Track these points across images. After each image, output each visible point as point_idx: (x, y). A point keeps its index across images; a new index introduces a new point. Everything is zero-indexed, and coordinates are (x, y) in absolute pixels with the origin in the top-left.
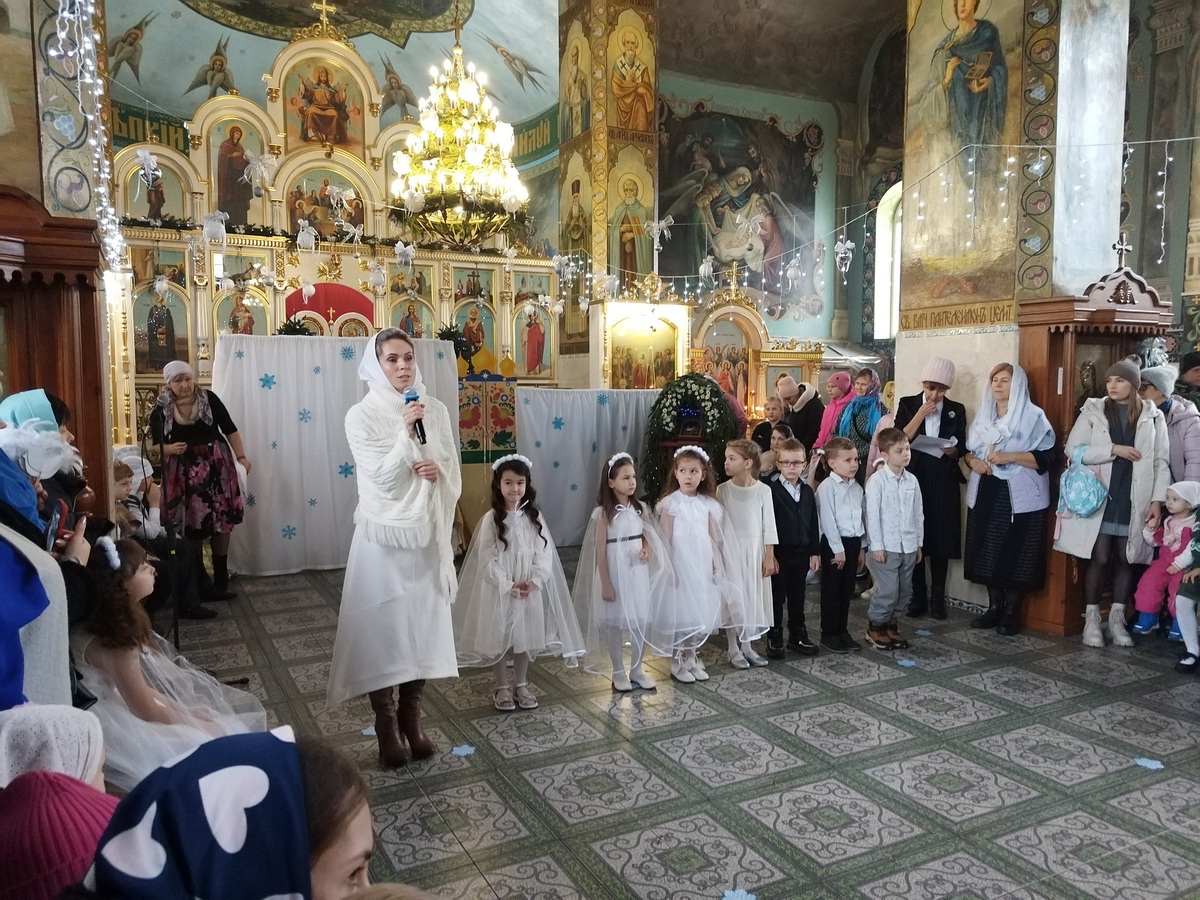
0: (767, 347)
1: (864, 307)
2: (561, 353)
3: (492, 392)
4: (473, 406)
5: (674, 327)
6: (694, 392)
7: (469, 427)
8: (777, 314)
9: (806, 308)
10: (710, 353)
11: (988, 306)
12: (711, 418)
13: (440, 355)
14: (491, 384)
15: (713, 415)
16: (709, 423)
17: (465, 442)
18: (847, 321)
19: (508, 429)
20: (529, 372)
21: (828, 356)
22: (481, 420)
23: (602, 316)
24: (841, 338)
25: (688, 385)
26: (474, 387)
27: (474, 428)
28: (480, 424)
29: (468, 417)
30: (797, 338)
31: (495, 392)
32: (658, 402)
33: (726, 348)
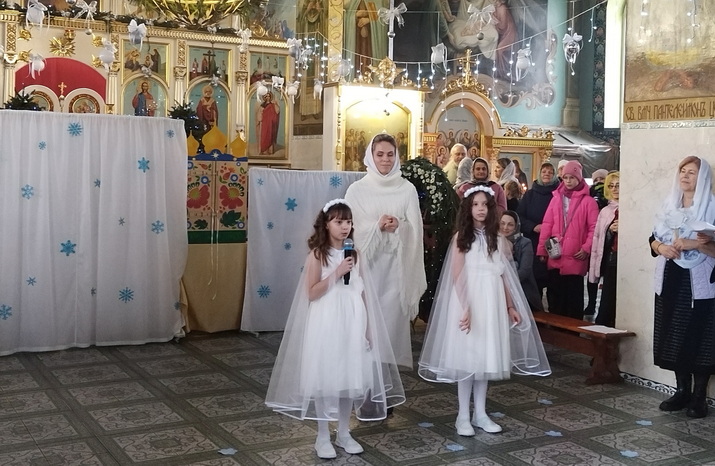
0: (499, 133)
1: (595, 96)
2: (295, 134)
3: (222, 171)
4: (202, 185)
5: (407, 112)
6: (419, 176)
7: (197, 206)
8: (510, 101)
9: (539, 96)
10: (443, 138)
11: (707, 100)
12: (435, 201)
13: (170, 134)
14: (221, 163)
15: (437, 199)
16: (434, 206)
17: (193, 223)
18: (577, 110)
19: (237, 210)
20: (262, 151)
21: (558, 143)
22: (209, 200)
23: (336, 99)
24: (572, 127)
25: (414, 169)
26: (203, 166)
27: (202, 207)
28: (209, 204)
29: (196, 196)
30: (529, 126)
31: (225, 172)
33: (459, 134)
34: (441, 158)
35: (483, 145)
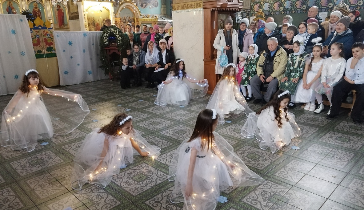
0: (140, 17)
1: (171, 4)
2: (70, 20)
3: (43, 33)
4: (37, 38)
5: (108, 10)
6: (113, 32)
7: (37, 46)
8: (144, 6)
9: (153, 4)
10: (122, 19)
11: (195, 3)
12: (119, 40)
13: (21, 20)
14: (42, 30)
15: (120, 39)
16: (119, 41)
17: (36, 51)
18: (165, 9)
19: (52, 46)
20: (60, 27)
21: (160, 20)
22: (41, 43)
23: (82, 6)
24: (164, 14)
25: (111, 29)
26: (36, 31)
27: (39, 46)
28: (41, 45)
29: (36, 42)
30: (150, 15)
31: (45, 33)
32: (102, 35)
33: (127, 18)
34: (122, 26)
35: (135, 21)
